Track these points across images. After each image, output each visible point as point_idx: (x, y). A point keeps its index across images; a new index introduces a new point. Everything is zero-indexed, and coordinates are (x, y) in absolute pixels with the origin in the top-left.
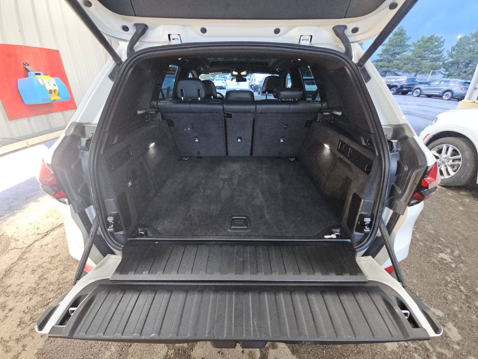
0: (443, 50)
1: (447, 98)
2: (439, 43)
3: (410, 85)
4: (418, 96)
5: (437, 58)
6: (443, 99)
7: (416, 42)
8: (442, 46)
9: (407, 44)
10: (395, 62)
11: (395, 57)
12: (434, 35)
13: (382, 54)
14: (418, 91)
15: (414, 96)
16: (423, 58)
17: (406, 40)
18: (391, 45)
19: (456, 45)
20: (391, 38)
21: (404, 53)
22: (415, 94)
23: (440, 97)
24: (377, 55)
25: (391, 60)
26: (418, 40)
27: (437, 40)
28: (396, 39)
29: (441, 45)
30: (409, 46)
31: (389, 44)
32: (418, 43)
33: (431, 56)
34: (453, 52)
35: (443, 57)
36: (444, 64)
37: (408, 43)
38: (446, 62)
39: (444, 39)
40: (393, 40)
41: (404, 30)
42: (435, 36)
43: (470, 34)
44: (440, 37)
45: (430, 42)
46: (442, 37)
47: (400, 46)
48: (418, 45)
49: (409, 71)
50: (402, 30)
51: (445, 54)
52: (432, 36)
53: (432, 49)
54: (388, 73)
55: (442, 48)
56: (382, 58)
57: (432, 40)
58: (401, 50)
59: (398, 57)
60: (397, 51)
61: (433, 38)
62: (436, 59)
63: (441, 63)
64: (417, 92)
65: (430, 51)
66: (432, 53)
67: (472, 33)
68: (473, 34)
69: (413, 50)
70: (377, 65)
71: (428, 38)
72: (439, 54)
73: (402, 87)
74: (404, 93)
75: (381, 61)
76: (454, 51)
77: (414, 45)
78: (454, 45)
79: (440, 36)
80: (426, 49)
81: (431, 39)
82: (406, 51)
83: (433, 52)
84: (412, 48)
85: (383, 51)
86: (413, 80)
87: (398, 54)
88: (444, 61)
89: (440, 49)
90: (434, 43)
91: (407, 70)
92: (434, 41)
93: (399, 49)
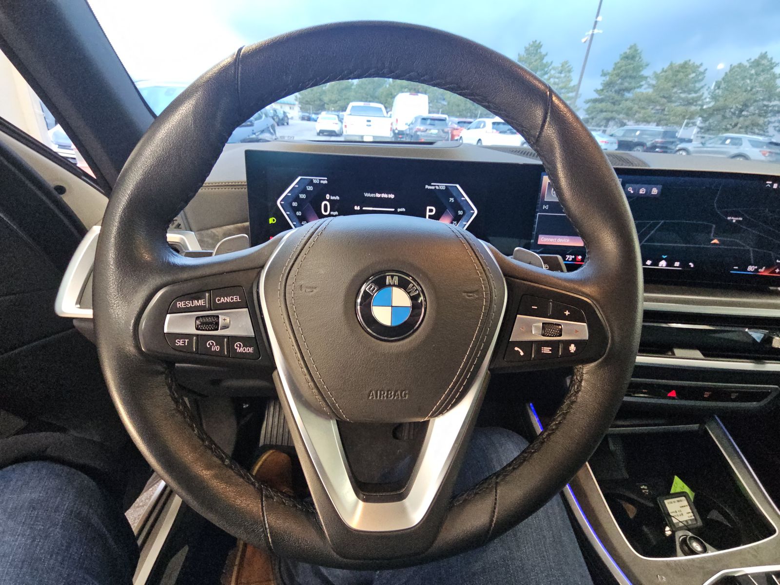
0: (702, 87)
2: (696, 75)
5: (693, 99)
8: (702, 80)
9: (642, 75)
10: (625, 104)
11: (623, 95)
12: (690, 60)
13: (602, 90)
16: (669, 99)
17: (641, 68)
18: (618, 75)
19: (723, 79)
20: (618, 63)
21: (638, 90)
24: (595, 91)
25: (617, 101)
26: (663, 69)
27: (695, 68)
28: (626, 65)
29: (700, 78)
30: (646, 78)
31: (615, 74)
32: (663, 74)
33: (683, 95)
34: (717, 91)
35: (703, 97)
36: (702, 109)
37: (645, 72)
38: (705, 107)
39: (705, 68)
40: (620, 68)
41: (639, 51)
42: (691, 63)
43: (748, 61)
45: (683, 72)
46: (701, 64)
47: (631, 77)
48: (662, 76)
49: (649, 119)
50: (636, 50)
51: (706, 95)
52: (686, 63)
53: (686, 86)
54: (611, 123)
55: (702, 84)
56: (602, 97)
57: (686, 68)
58: (633, 85)
59: (628, 95)
60: (626, 84)
61: (687, 66)
62: (691, 101)
63: (699, 108)
65: (682, 89)
66: (684, 92)
67: (750, 59)
68: (753, 60)
69: (654, 86)
70: (595, 108)
71: (680, 64)
72: (696, 92)
75: (601, 101)
76: (719, 88)
77: (657, 76)
78: (720, 79)
79: (698, 63)
80: (677, 83)
81: (684, 66)
82: (642, 86)
83: (686, 89)
84: (654, 82)
85: (604, 84)
87: (628, 90)
88: (702, 106)
89: (698, 85)
90: (690, 74)
91: (646, 117)
92: (689, 71)
93: (630, 83)
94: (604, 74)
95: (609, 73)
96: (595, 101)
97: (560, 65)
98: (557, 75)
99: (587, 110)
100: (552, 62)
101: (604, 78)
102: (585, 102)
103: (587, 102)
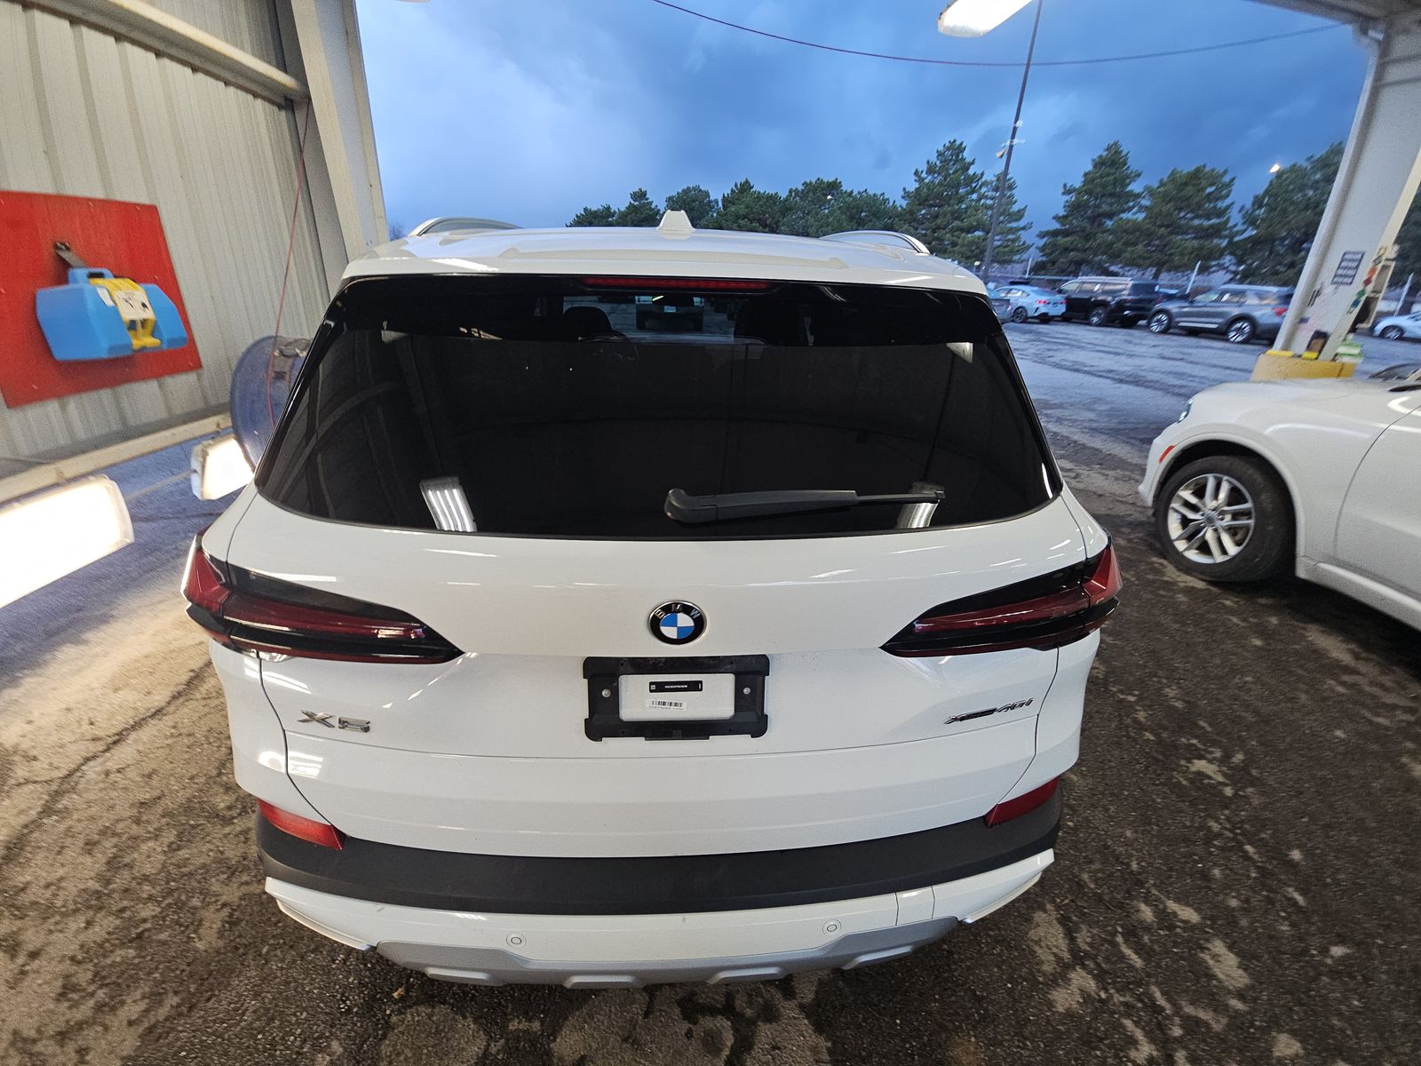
0: (1228, 207)
1: (1240, 339)
2: (1217, 189)
3: (1140, 301)
4: (1164, 332)
5: (1213, 227)
6: (1227, 340)
7: (1156, 185)
8: (1227, 196)
9: (1132, 191)
10: (1100, 238)
11: (1101, 224)
12: (1204, 166)
13: (1065, 217)
14: (1164, 317)
15: (1151, 331)
16: (1175, 229)
17: (1128, 181)
18: (1090, 192)
19: (1266, 192)
20: (1090, 172)
21: (1124, 216)
22: (1155, 327)
23: (1220, 334)
24: (1054, 218)
25: (1090, 233)
26: (1162, 180)
27: (1214, 178)
28: (1101, 177)
29: (1224, 192)
30: (1138, 196)
31: (1086, 190)
32: (1162, 189)
33: (1196, 222)
34: (1258, 212)
35: (1230, 225)
36: (1230, 243)
37: (1135, 187)
38: (1237, 239)
39: (1231, 177)
40: (1094, 180)
41: (1124, 153)
42: (1207, 169)
43: (1309, 159)
44: (1221, 171)
45: (1194, 186)
46: (1225, 172)
47: (1111, 195)
48: (1160, 192)
49: (1141, 262)
50: (1118, 152)
51: (1235, 218)
52: (1198, 170)
53: (1199, 205)
54: (1084, 268)
55: (1227, 202)
56: (1067, 226)
57: (1199, 178)
58: (1116, 207)
59: (1109, 223)
60: (1105, 208)
61: (1201, 175)
62: (1211, 231)
63: (1224, 243)
64: (1159, 321)
65: (1193, 211)
66: (1198, 216)
67: (1312, 156)
68: (1317, 157)
69: (1147, 208)
70: (1056, 245)
71: (1189, 173)
72: (1219, 217)
73: (1121, 305)
74: (1129, 323)
75: (1066, 233)
76: (1260, 207)
77: (1151, 192)
78: (1261, 191)
79: (1219, 169)
80: (1183, 204)
81: (1196, 176)
82: (1130, 209)
83: (1201, 213)
84: (1146, 202)
85: (1069, 206)
86: (1149, 288)
87: (1110, 216)
88: (1231, 237)
89: (1221, 204)
90: (1205, 188)
91: (1134, 259)
92: (1204, 183)
93: (1111, 204)
94: (1067, 192)
95: (1074, 190)
96: (1055, 233)
97: (995, 179)
98: (990, 194)
99: (1042, 249)
100: (982, 174)
101: (1067, 198)
102: (1038, 236)
103: (1042, 235)
